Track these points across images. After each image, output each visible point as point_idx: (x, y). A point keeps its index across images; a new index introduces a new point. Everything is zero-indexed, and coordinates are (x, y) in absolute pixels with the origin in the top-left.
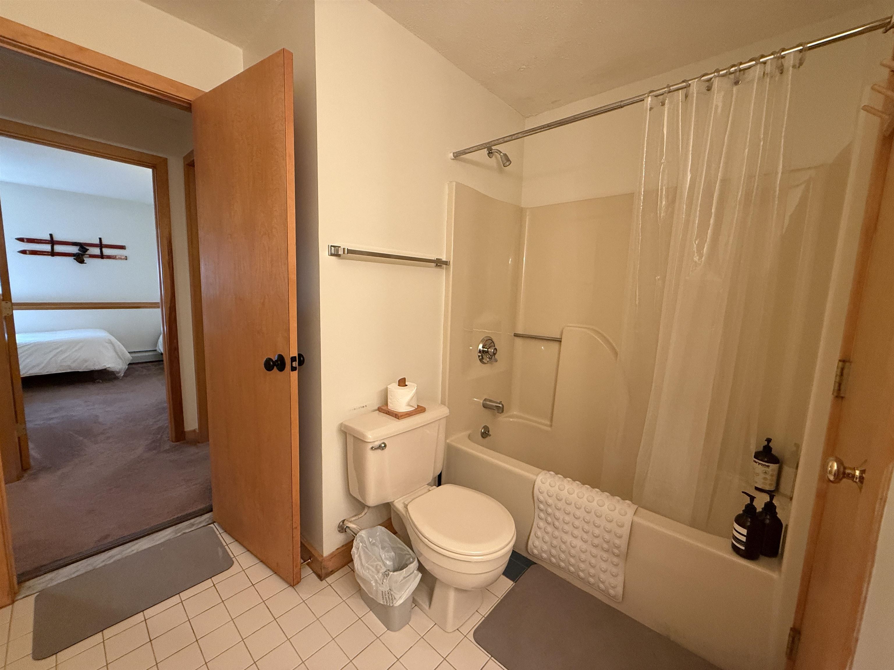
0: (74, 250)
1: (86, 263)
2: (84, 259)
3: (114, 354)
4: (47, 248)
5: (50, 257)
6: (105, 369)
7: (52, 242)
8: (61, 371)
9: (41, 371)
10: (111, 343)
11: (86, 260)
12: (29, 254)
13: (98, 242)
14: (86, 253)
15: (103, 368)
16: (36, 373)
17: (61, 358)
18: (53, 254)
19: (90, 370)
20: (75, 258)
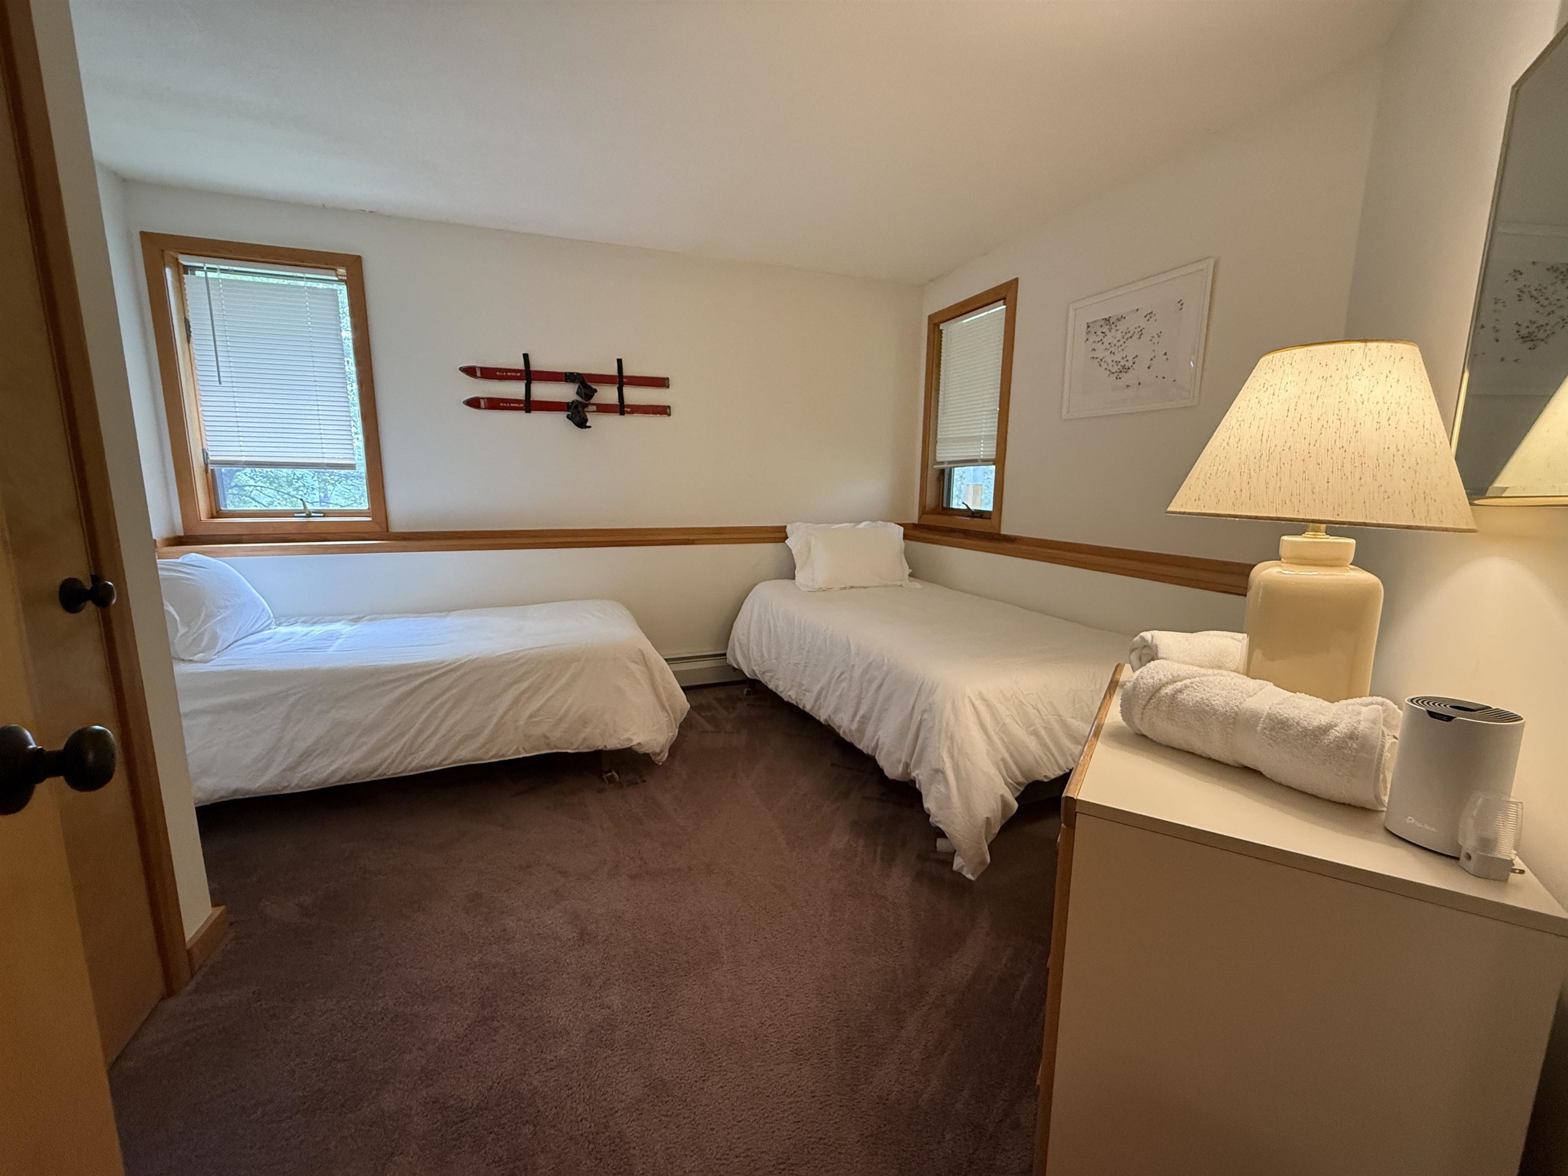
0: (567, 393)
1: (589, 427)
2: (586, 416)
3: (652, 698)
4: (516, 390)
5: (522, 414)
6: (630, 748)
7: (528, 375)
8: (527, 752)
9: (480, 754)
10: (644, 661)
11: (593, 419)
12: (485, 409)
13: (614, 371)
14: (592, 401)
15: (627, 745)
16: (468, 761)
17: (527, 714)
18: (529, 405)
19: (593, 750)
20: (570, 413)
